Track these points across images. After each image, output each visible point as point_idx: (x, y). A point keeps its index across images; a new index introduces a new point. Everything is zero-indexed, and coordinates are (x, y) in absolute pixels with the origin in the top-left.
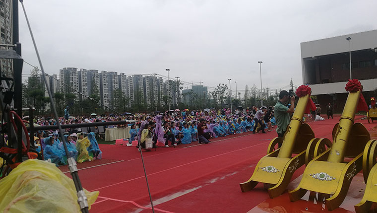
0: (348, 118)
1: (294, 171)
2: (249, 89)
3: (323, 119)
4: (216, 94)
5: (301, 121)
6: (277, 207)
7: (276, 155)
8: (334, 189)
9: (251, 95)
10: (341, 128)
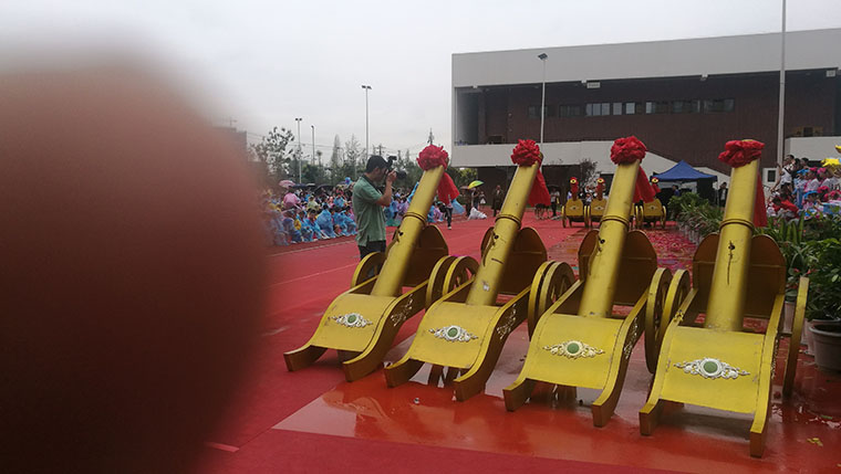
0: (510, 218)
1: (402, 322)
4: (266, 149)
7: (367, 290)
8: (470, 358)
9: (346, 158)
10: (497, 237)
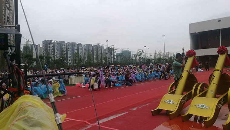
0: (218, 70)
1: (185, 103)
2: (157, 53)
3: (203, 71)
4: (137, 55)
5: (189, 72)
6: (174, 125)
7: (173, 93)
8: (209, 114)
9: (158, 56)
10: (214, 76)
